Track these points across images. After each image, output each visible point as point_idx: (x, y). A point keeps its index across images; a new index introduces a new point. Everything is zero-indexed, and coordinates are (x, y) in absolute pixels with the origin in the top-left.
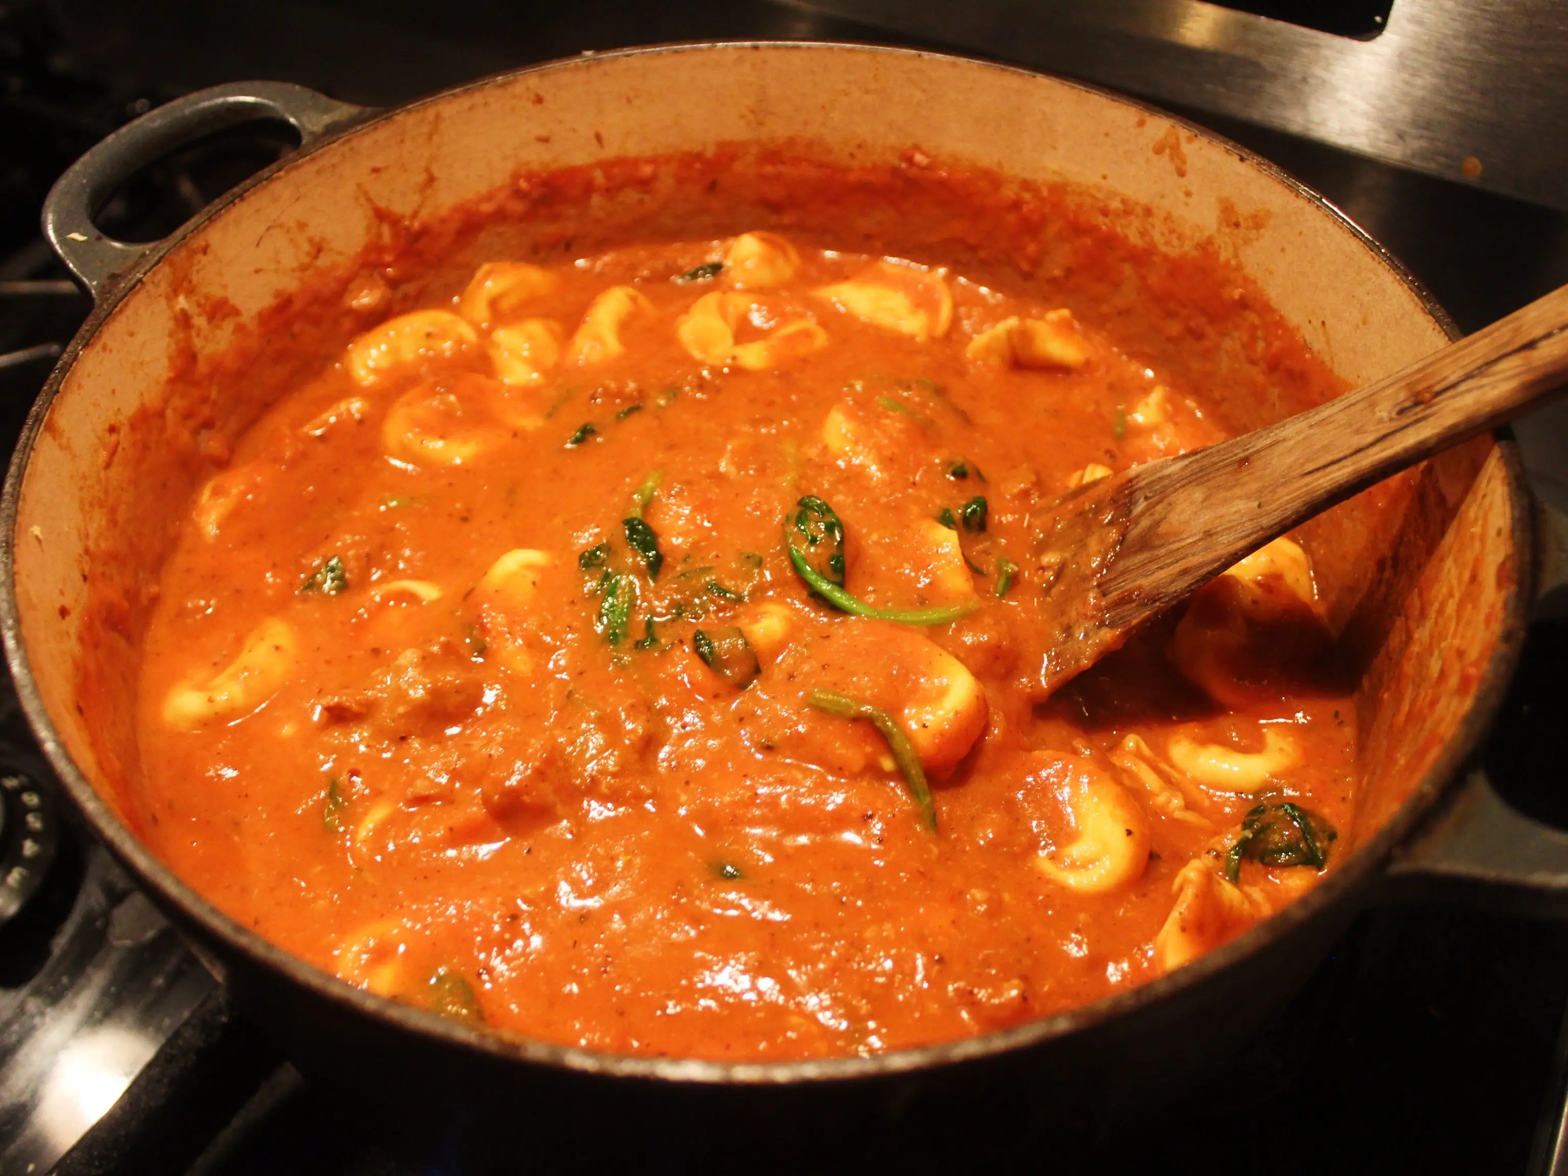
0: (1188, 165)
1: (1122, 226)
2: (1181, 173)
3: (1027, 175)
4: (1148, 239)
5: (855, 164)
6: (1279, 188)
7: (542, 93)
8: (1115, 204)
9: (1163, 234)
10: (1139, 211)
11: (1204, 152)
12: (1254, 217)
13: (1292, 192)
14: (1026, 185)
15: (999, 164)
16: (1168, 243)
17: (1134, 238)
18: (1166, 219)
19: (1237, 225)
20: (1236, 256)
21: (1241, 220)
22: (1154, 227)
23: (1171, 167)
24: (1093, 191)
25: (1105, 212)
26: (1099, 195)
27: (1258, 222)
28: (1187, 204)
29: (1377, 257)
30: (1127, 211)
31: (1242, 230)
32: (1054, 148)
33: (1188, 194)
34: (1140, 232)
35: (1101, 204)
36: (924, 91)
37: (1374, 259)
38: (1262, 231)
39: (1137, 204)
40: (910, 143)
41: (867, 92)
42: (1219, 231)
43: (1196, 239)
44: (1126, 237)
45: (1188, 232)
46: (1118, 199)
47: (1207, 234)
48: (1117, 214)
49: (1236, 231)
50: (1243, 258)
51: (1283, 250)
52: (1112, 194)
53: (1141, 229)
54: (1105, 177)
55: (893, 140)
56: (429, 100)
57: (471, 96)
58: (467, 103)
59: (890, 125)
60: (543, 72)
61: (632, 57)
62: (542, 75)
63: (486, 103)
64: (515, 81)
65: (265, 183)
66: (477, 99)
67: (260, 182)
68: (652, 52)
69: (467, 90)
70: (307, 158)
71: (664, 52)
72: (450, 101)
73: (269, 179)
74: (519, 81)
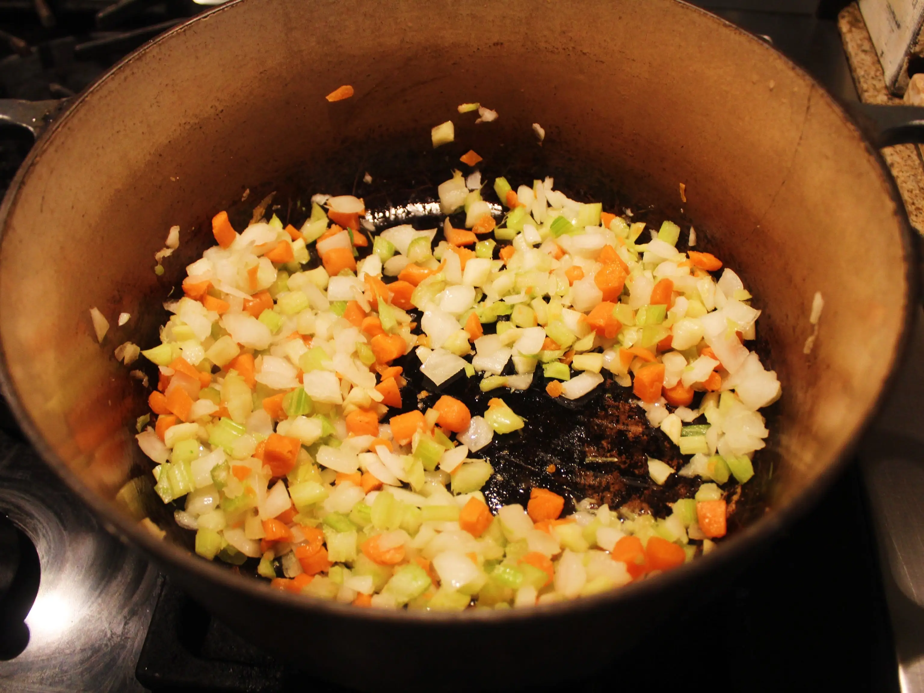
56: (100, 81)
57: (123, 71)
58: (122, 76)
59: (365, 15)
60: (160, 42)
61: (208, 17)
62: (160, 45)
63: (133, 73)
64: (145, 53)
65: (32, 168)
66: (128, 72)
67: (29, 168)
68: (218, 11)
69: (120, 68)
70: (48, 143)
71: (226, 9)
72: (113, 79)
73: (33, 164)
74: (148, 53)
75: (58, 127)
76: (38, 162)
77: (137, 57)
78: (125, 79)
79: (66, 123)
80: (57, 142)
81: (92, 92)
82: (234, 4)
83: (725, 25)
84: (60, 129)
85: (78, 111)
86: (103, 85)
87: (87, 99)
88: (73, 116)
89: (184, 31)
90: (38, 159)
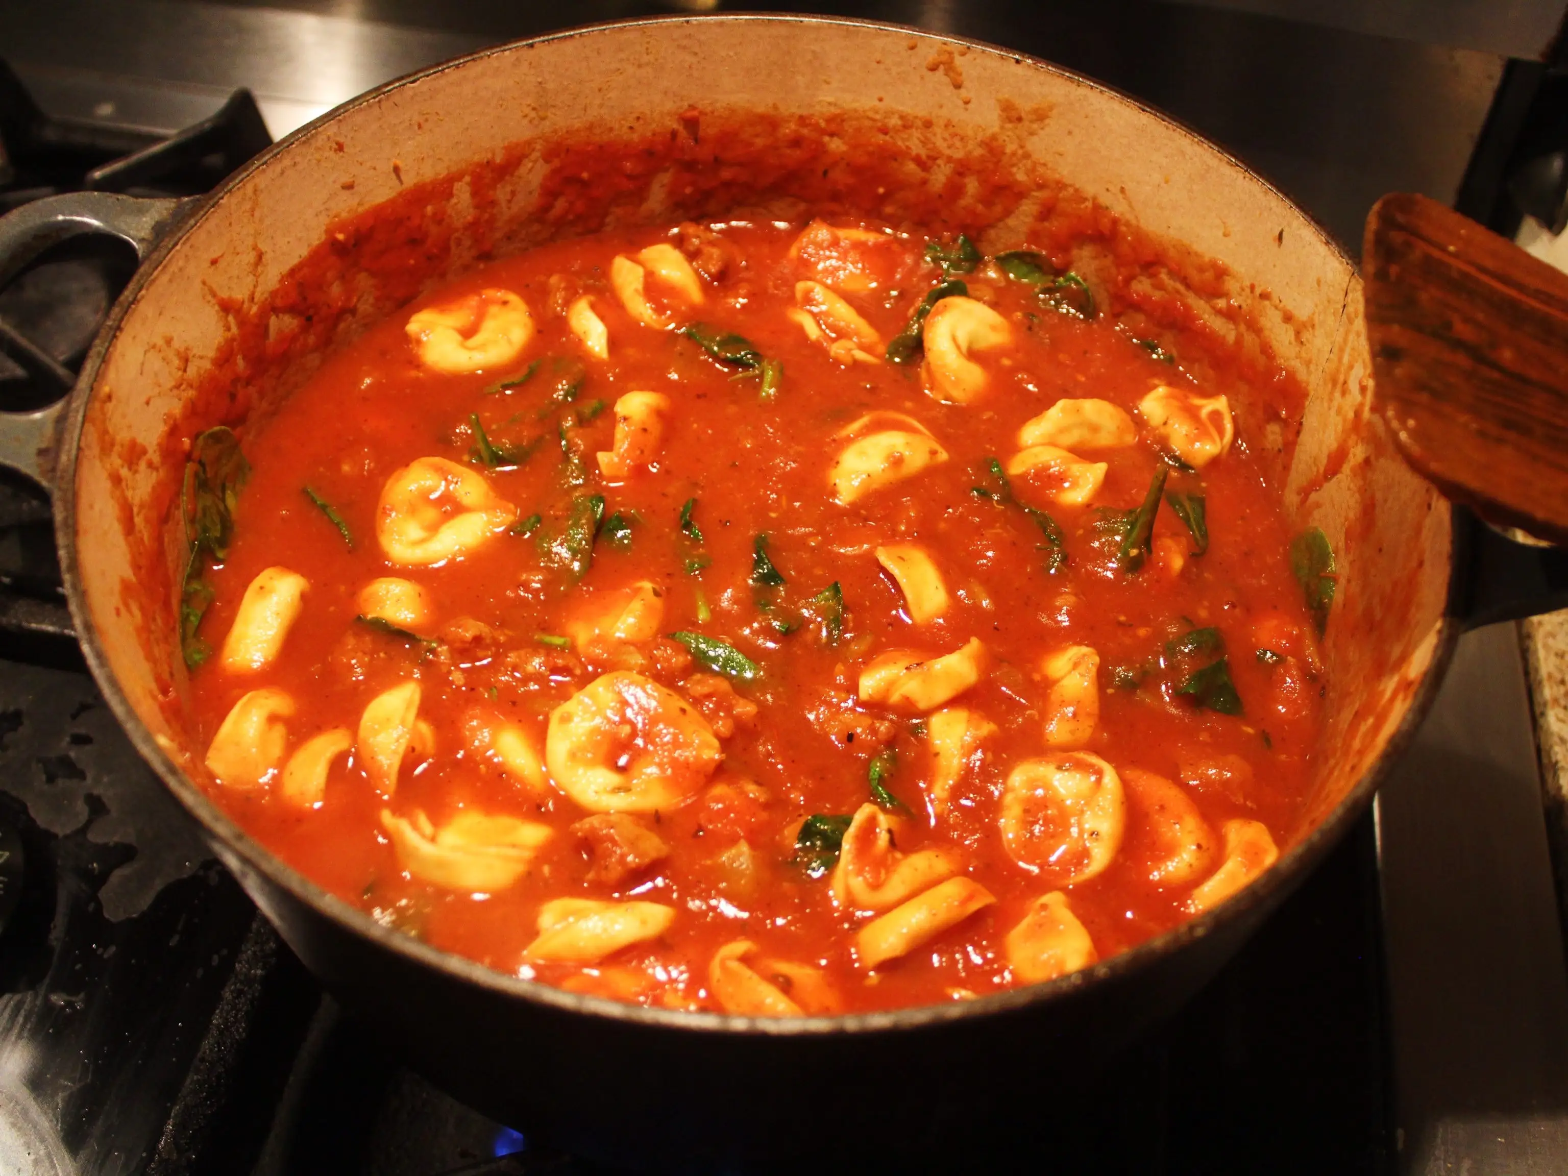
0: (964, 75)
1: (903, 140)
2: (958, 86)
3: (804, 112)
4: (930, 146)
5: (635, 137)
6: (1060, 81)
7: (341, 139)
8: (894, 121)
9: (945, 139)
10: (919, 123)
11: (978, 61)
12: (1035, 111)
13: (1073, 82)
14: (802, 120)
15: (775, 107)
16: (949, 147)
17: (916, 148)
18: (946, 126)
19: (1020, 119)
20: (1022, 147)
21: (1023, 115)
22: (935, 135)
23: (946, 80)
24: (871, 114)
25: (885, 131)
26: (878, 117)
27: (1041, 116)
28: (966, 109)
29: (1170, 126)
30: (907, 124)
31: (1026, 123)
32: (828, 83)
33: (967, 102)
34: (921, 142)
35: (879, 124)
36: (696, 54)
37: (1167, 128)
38: (1047, 121)
39: (916, 117)
40: (685, 105)
41: (640, 66)
42: (1002, 128)
43: (979, 139)
44: (908, 148)
45: (970, 133)
46: (896, 116)
47: (989, 132)
48: (897, 131)
49: (1020, 125)
50: (1029, 147)
51: (1070, 133)
52: (889, 113)
53: (923, 139)
54: (881, 100)
55: (669, 106)
56: (244, 174)
57: (281, 160)
58: (278, 168)
59: (666, 93)
60: (340, 118)
61: (418, 82)
62: (340, 121)
63: (295, 164)
64: (317, 134)
65: (133, 306)
66: (287, 162)
67: (129, 307)
68: (435, 73)
69: (276, 155)
70: (160, 268)
71: (446, 71)
72: (264, 170)
73: (135, 301)
74: (320, 133)
75: (176, 244)
76: (143, 297)
77: (303, 139)
78: (283, 172)
79: (188, 239)
80: (173, 268)
81: (230, 191)
82: (461, 63)
83: (1229, 163)
84: (178, 247)
85: (207, 219)
86: (248, 181)
87: (221, 201)
88: (199, 227)
89: (379, 102)
90: (143, 292)
